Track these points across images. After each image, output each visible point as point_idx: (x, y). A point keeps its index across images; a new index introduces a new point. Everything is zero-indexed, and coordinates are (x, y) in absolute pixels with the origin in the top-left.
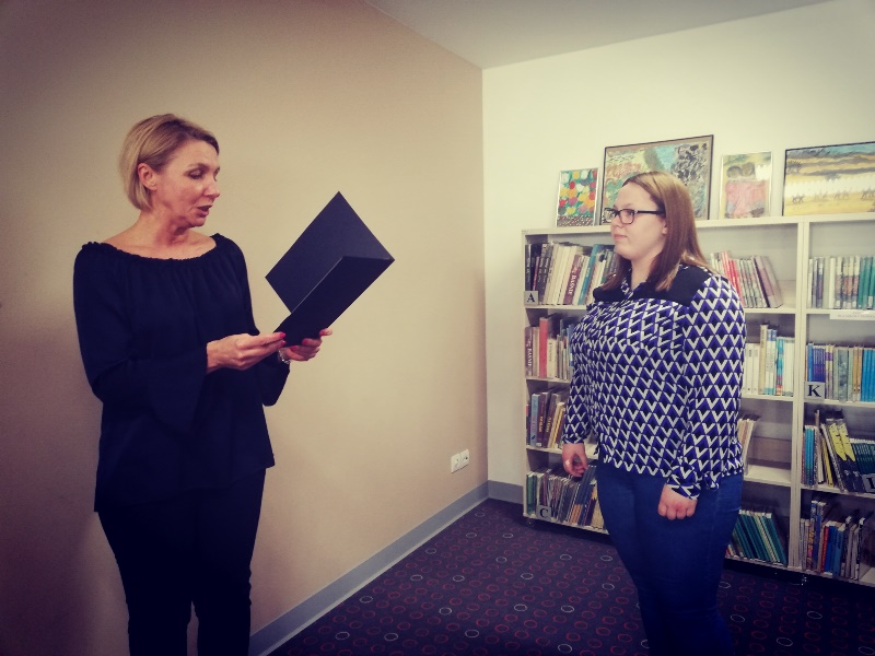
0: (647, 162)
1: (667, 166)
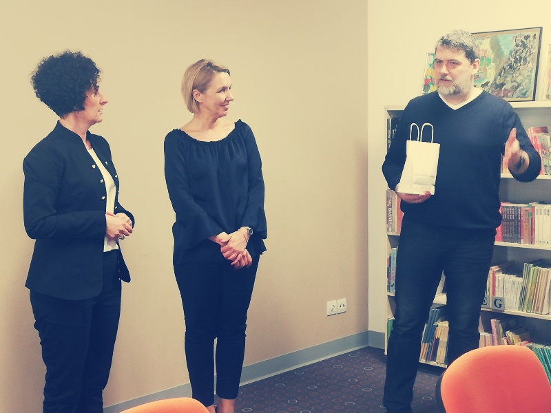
0: (492, 48)
1: (506, 53)
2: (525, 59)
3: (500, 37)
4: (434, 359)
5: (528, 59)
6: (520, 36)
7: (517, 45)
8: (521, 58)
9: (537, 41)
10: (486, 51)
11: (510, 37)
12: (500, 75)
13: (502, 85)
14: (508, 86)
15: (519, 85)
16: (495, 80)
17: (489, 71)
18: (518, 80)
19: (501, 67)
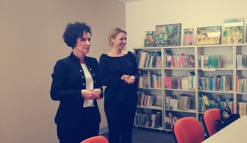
0: (166, 30)
1: (170, 31)
2: (176, 33)
3: (168, 27)
4: (151, 126)
5: (177, 33)
6: (175, 26)
7: (174, 29)
8: (175, 33)
9: (180, 28)
10: (164, 31)
11: (171, 27)
12: (169, 38)
13: (170, 41)
14: (172, 41)
15: (175, 41)
16: (167, 39)
17: (165, 37)
18: (175, 39)
19: (169, 36)
